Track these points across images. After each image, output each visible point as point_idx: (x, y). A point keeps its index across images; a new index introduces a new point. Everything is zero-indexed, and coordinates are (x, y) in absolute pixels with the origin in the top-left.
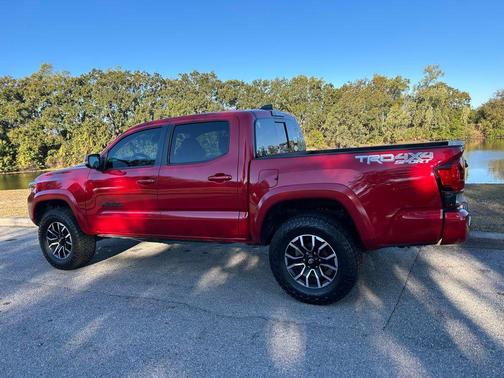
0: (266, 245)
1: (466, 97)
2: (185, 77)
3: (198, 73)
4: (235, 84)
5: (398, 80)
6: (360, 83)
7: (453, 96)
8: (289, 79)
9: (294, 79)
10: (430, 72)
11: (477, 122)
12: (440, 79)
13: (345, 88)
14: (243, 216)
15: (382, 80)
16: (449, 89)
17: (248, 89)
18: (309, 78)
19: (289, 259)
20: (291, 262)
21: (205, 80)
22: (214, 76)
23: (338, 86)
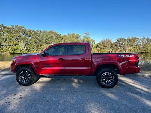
0: (95, 76)
1: (94, 41)
2: (13, 26)
3: (18, 26)
4: (31, 31)
5: (78, 35)
6: (68, 35)
7: (91, 41)
8: (48, 31)
9: (50, 31)
10: (86, 34)
11: (96, 48)
12: (88, 36)
13: (64, 36)
14: (89, 68)
15: (74, 34)
16: (90, 39)
17: (35, 33)
18: (54, 32)
19: (102, 78)
20: (102, 79)
21: (20, 28)
22: (23, 27)
23: (62, 35)
